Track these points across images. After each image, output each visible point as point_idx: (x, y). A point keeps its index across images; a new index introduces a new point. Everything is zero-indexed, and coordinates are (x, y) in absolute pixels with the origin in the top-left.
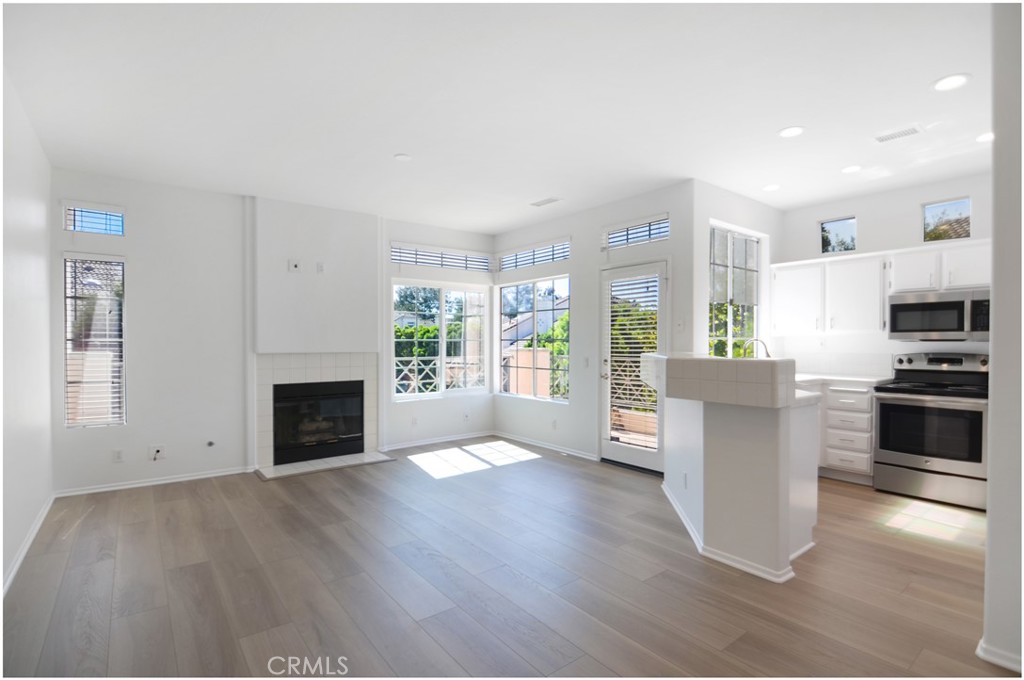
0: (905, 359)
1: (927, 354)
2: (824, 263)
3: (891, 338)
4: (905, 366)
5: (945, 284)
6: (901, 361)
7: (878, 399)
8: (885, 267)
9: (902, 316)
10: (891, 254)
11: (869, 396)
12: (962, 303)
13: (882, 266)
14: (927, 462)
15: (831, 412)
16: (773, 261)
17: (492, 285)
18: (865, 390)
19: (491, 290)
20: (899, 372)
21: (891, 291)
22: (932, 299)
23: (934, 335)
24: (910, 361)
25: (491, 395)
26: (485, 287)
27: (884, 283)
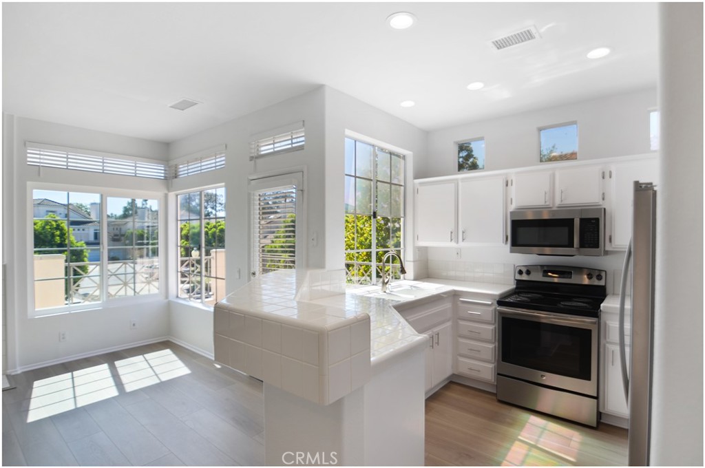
0: (524, 270)
1: (542, 266)
2: (457, 180)
3: (512, 251)
4: (525, 277)
5: (558, 202)
6: (521, 272)
7: (501, 313)
8: (507, 185)
9: (521, 230)
10: (512, 173)
11: (492, 309)
12: (572, 220)
13: (505, 185)
14: (542, 376)
15: (461, 323)
16: (416, 178)
17: (166, 192)
18: (490, 303)
19: (166, 197)
20: (519, 282)
21: (512, 208)
22: (546, 216)
23: (547, 250)
24: (528, 273)
25: (167, 300)
26: (161, 194)
27: (507, 201)
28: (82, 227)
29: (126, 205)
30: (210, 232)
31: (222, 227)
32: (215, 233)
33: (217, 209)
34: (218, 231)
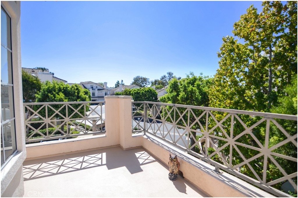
28: (101, 91)
29: (116, 83)
30: (141, 92)
31: (146, 90)
32: (143, 92)
33: (147, 84)
34: (144, 92)
